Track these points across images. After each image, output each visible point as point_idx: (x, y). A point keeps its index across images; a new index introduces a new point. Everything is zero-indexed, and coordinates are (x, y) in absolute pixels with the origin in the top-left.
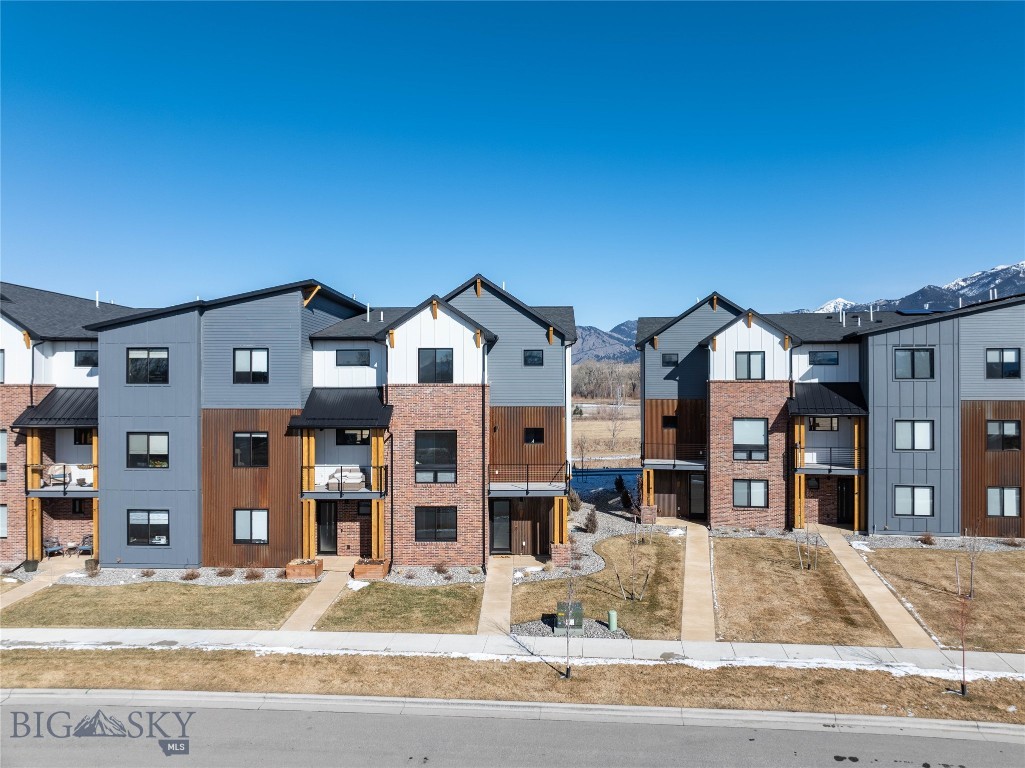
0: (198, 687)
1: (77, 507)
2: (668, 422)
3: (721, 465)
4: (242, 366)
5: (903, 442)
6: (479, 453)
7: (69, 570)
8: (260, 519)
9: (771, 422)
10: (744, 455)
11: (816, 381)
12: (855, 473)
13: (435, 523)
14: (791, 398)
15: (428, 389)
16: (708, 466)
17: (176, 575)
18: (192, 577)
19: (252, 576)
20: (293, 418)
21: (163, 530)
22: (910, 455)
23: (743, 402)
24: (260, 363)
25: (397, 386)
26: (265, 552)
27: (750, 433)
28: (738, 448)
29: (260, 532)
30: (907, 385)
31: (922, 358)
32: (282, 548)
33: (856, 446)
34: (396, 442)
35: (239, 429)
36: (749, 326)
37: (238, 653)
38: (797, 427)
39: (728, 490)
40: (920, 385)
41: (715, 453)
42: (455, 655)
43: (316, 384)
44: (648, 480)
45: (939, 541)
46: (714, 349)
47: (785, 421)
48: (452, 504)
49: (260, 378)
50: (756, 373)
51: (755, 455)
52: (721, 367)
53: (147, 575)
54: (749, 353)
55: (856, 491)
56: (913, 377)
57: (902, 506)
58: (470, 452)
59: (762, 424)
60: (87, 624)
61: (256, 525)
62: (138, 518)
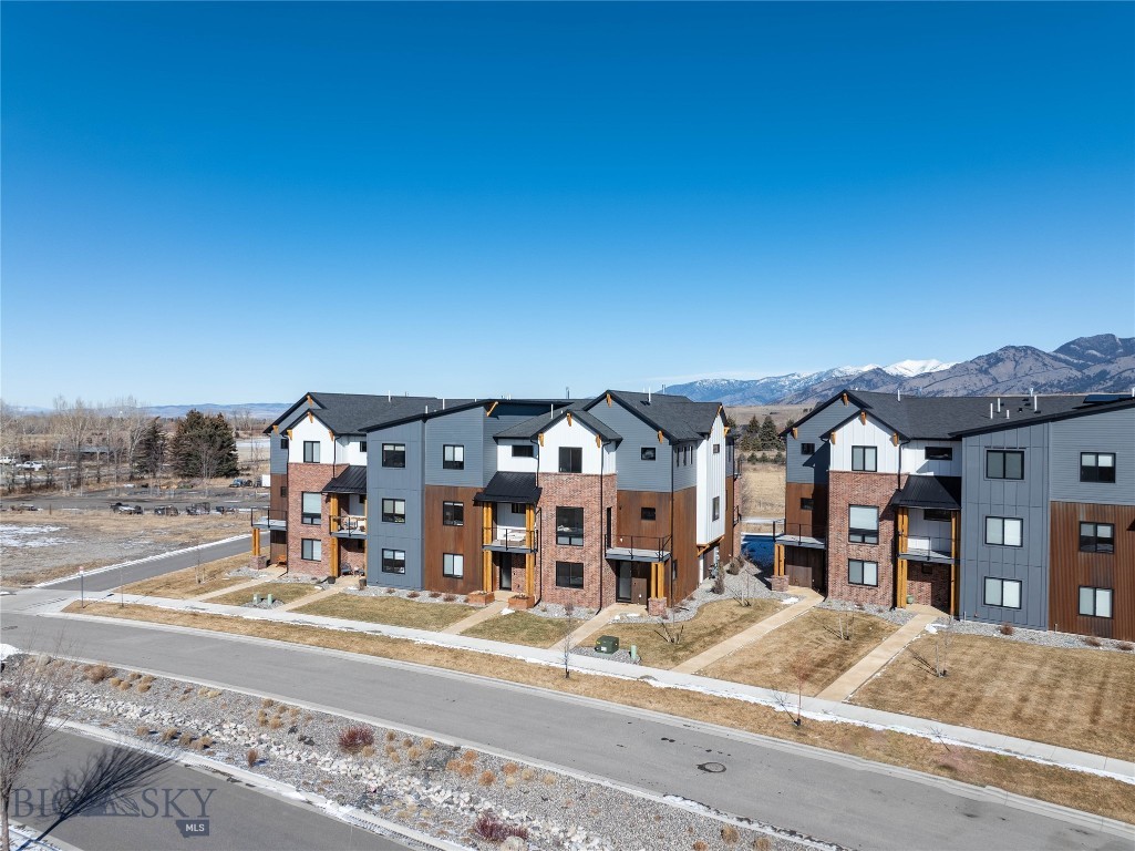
0: (374, 654)
1: (357, 545)
2: (804, 503)
3: (839, 547)
4: (449, 457)
5: (994, 537)
6: (598, 525)
7: (349, 584)
8: (459, 560)
9: (882, 510)
10: (859, 538)
11: (932, 474)
12: (952, 563)
13: (570, 575)
14: (898, 490)
15: (565, 477)
16: (827, 545)
17: (404, 593)
18: (414, 596)
19: (449, 599)
20: (478, 493)
21: (401, 564)
22: (999, 549)
23: (859, 492)
24: (459, 455)
25: (544, 474)
26: (460, 584)
27: (865, 519)
28: (853, 532)
29: (459, 571)
30: (997, 484)
31: (1013, 459)
32: (471, 582)
33: (953, 537)
34: (544, 514)
35: (447, 499)
36: (864, 424)
37: (407, 641)
38: (900, 517)
39: (843, 568)
40: (1010, 485)
41: (832, 535)
42: (519, 657)
43: (500, 469)
44: (779, 554)
45: (1020, 633)
46: (834, 443)
47: (891, 512)
48: (580, 561)
49: (460, 465)
50: (870, 466)
51: (868, 539)
52: (840, 460)
53: (390, 592)
54: (864, 448)
55: (953, 579)
56: (1004, 477)
57: (992, 598)
58: (592, 525)
59: (875, 511)
60: (343, 617)
61: (456, 565)
62: (388, 555)
